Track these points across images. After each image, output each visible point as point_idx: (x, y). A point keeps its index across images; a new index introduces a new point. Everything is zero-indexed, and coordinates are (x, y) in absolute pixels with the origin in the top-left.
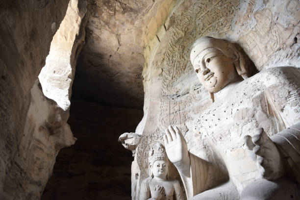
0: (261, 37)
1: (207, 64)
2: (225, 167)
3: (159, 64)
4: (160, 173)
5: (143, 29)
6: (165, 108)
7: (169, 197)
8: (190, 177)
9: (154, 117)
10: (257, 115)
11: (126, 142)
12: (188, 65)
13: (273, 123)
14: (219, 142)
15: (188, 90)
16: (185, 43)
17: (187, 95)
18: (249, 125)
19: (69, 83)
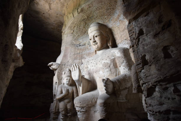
0: (120, 31)
1: (95, 38)
2: (96, 83)
3: (72, 28)
4: (67, 83)
5: (65, 4)
6: (73, 51)
7: (71, 93)
8: (81, 86)
9: (67, 55)
10: (111, 66)
11: (52, 67)
12: (87, 32)
13: (116, 70)
14: (95, 74)
15: (85, 43)
16: (87, 21)
17: (84, 46)
18: (107, 70)
19: (22, 33)
